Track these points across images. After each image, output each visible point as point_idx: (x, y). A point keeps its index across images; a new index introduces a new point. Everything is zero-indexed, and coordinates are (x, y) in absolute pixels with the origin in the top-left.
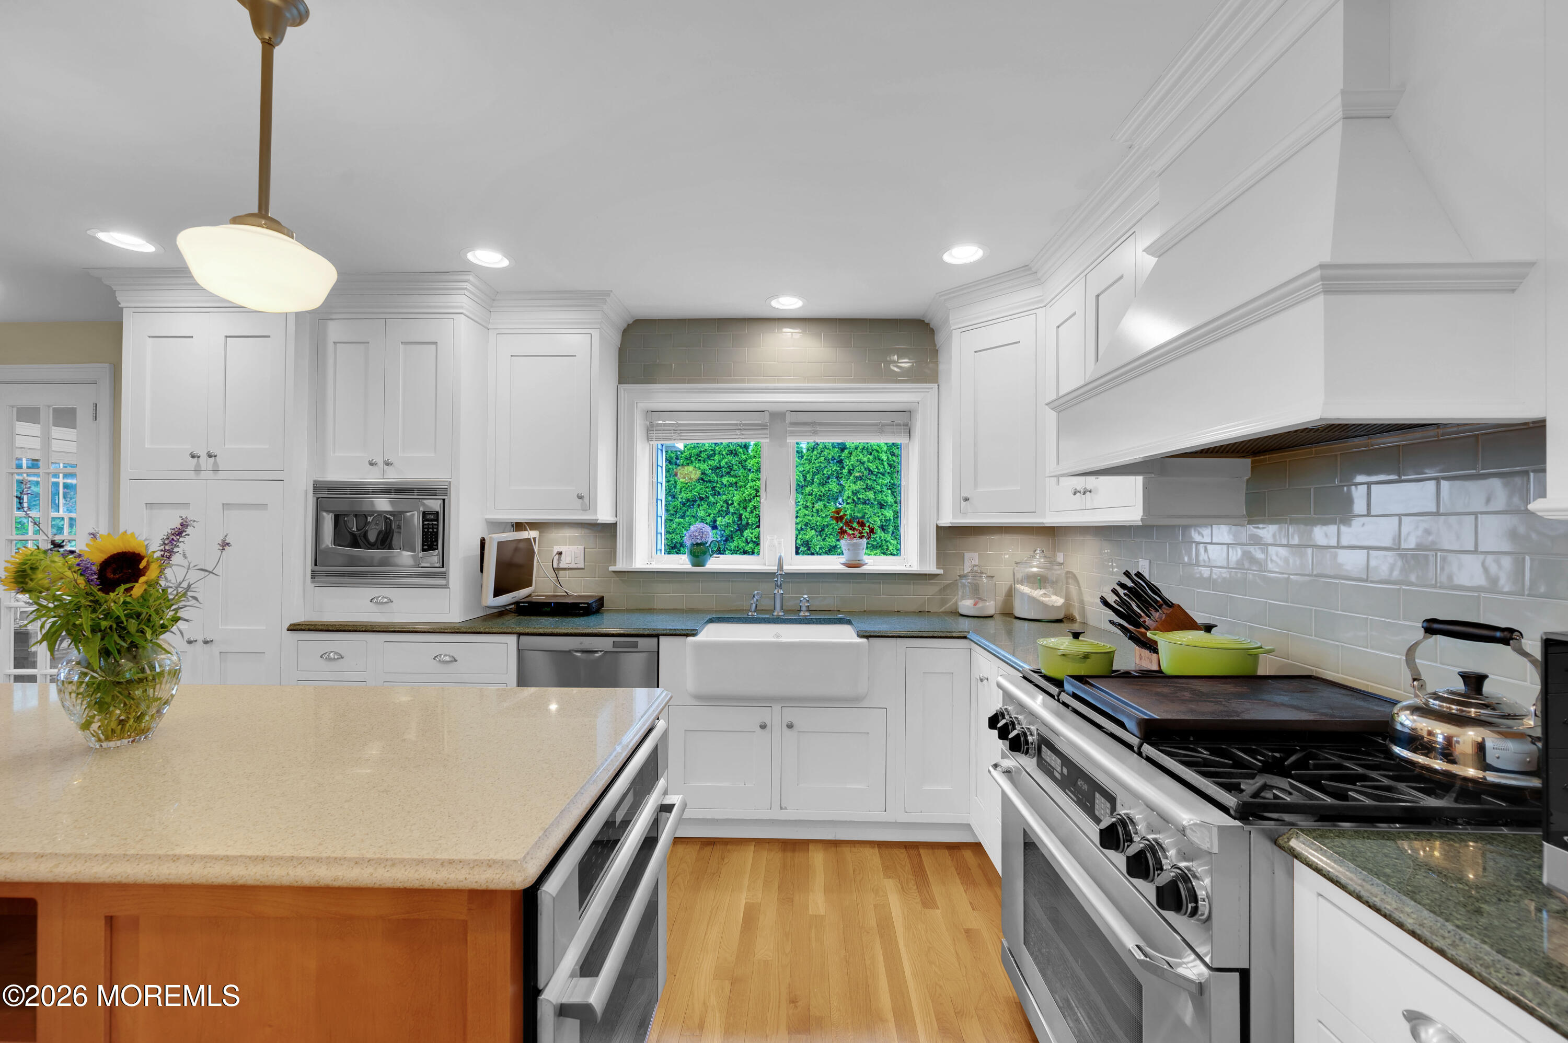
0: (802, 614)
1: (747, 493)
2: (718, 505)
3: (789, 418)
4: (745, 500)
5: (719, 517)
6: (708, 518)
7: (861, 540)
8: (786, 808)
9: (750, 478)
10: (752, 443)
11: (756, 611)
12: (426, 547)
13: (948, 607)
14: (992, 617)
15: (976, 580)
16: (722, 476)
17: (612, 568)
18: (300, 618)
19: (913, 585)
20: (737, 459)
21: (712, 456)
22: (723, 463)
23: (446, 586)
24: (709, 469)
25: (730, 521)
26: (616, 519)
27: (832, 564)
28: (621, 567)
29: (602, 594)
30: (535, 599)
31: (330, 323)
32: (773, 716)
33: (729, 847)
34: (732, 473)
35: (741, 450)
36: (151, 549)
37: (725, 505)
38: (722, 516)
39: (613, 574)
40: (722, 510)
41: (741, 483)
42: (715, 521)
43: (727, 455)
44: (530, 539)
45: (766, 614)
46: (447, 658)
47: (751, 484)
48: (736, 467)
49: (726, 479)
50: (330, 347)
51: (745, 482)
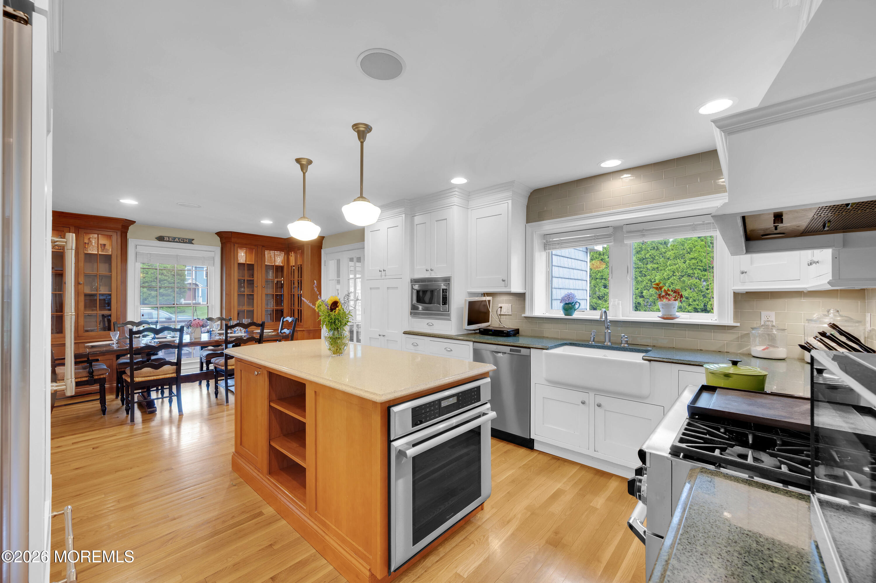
0: (622, 345)
1: (666, 274)
2: (644, 283)
3: (625, 229)
4: (665, 279)
5: (645, 290)
6: (637, 291)
7: (675, 302)
8: (597, 452)
9: (668, 264)
10: (671, 240)
11: (594, 341)
12: (443, 303)
13: (744, 350)
14: (784, 359)
15: (769, 331)
16: (647, 264)
17: (523, 315)
18: (408, 329)
19: (713, 333)
20: (658, 252)
21: (640, 251)
22: (648, 256)
23: (450, 320)
24: (638, 260)
25: (653, 293)
26: (525, 291)
27: (654, 316)
28: (528, 314)
29: (518, 328)
30: (490, 328)
31: (415, 217)
32: (590, 398)
33: (566, 463)
34: (655, 261)
35: (662, 246)
36: (341, 300)
37: (649, 282)
38: (647, 290)
39: (524, 318)
40: (647, 286)
41: (661, 268)
42: (642, 293)
43: (651, 250)
44: (486, 301)
45: (600, 344)
46: (449, 350)
47: (669, 268)
48: (658, 257)
49: (650, 266)
50: (415, 225)
51: (664, 267)
